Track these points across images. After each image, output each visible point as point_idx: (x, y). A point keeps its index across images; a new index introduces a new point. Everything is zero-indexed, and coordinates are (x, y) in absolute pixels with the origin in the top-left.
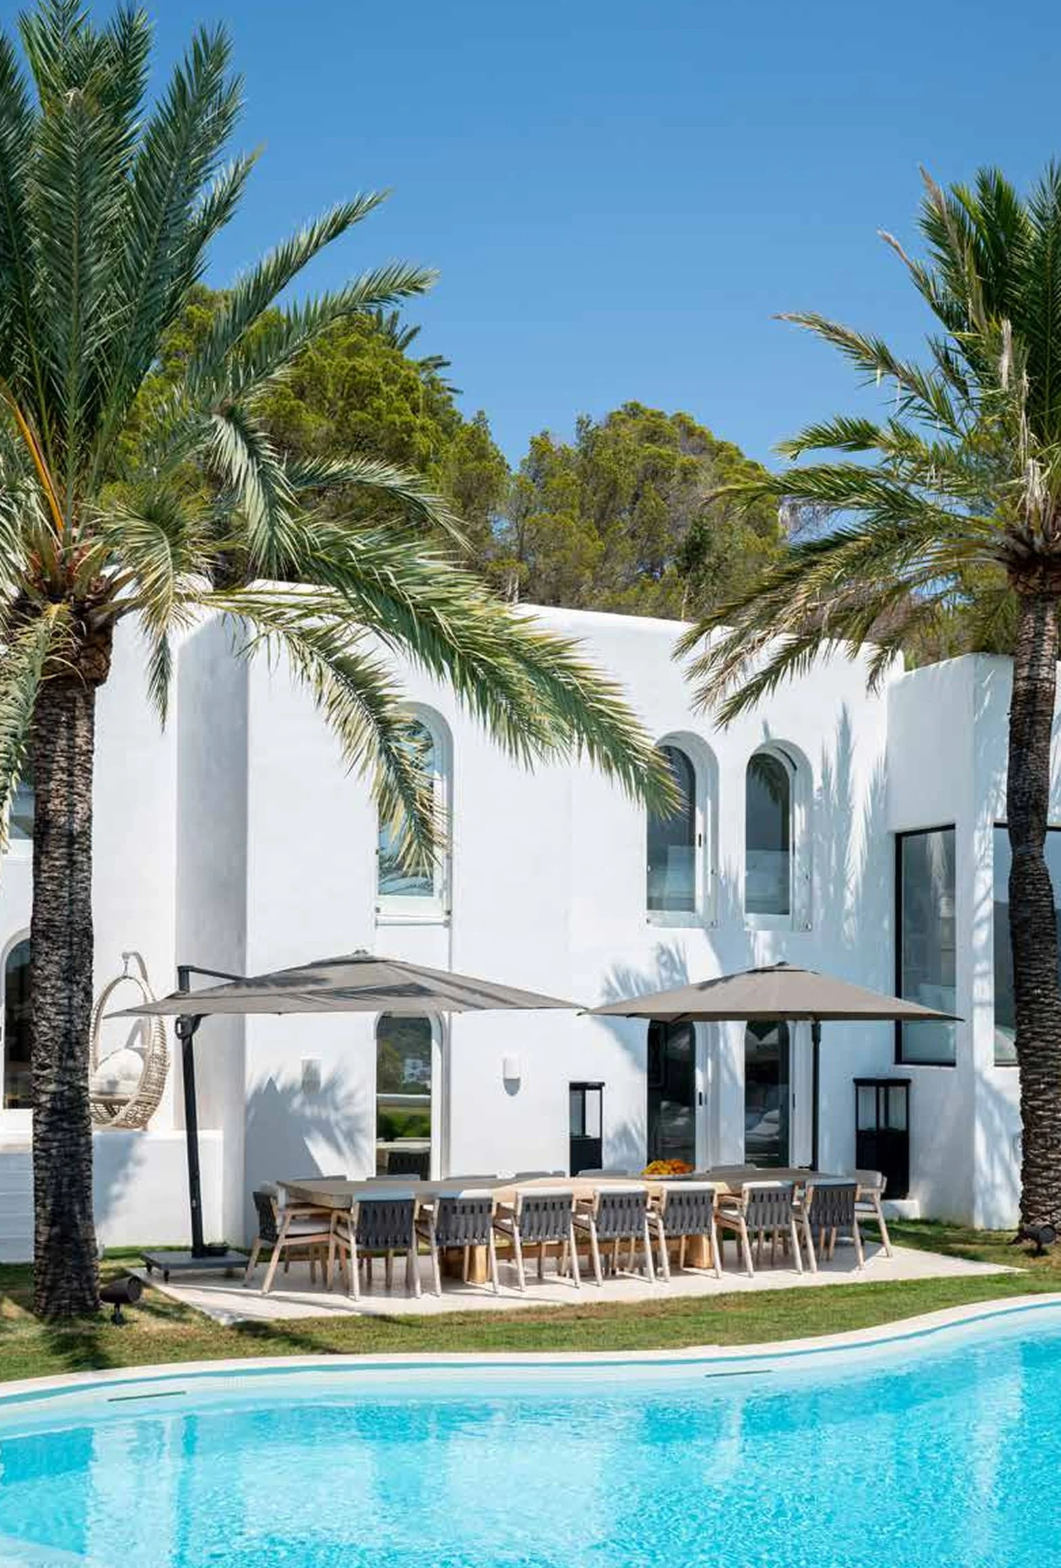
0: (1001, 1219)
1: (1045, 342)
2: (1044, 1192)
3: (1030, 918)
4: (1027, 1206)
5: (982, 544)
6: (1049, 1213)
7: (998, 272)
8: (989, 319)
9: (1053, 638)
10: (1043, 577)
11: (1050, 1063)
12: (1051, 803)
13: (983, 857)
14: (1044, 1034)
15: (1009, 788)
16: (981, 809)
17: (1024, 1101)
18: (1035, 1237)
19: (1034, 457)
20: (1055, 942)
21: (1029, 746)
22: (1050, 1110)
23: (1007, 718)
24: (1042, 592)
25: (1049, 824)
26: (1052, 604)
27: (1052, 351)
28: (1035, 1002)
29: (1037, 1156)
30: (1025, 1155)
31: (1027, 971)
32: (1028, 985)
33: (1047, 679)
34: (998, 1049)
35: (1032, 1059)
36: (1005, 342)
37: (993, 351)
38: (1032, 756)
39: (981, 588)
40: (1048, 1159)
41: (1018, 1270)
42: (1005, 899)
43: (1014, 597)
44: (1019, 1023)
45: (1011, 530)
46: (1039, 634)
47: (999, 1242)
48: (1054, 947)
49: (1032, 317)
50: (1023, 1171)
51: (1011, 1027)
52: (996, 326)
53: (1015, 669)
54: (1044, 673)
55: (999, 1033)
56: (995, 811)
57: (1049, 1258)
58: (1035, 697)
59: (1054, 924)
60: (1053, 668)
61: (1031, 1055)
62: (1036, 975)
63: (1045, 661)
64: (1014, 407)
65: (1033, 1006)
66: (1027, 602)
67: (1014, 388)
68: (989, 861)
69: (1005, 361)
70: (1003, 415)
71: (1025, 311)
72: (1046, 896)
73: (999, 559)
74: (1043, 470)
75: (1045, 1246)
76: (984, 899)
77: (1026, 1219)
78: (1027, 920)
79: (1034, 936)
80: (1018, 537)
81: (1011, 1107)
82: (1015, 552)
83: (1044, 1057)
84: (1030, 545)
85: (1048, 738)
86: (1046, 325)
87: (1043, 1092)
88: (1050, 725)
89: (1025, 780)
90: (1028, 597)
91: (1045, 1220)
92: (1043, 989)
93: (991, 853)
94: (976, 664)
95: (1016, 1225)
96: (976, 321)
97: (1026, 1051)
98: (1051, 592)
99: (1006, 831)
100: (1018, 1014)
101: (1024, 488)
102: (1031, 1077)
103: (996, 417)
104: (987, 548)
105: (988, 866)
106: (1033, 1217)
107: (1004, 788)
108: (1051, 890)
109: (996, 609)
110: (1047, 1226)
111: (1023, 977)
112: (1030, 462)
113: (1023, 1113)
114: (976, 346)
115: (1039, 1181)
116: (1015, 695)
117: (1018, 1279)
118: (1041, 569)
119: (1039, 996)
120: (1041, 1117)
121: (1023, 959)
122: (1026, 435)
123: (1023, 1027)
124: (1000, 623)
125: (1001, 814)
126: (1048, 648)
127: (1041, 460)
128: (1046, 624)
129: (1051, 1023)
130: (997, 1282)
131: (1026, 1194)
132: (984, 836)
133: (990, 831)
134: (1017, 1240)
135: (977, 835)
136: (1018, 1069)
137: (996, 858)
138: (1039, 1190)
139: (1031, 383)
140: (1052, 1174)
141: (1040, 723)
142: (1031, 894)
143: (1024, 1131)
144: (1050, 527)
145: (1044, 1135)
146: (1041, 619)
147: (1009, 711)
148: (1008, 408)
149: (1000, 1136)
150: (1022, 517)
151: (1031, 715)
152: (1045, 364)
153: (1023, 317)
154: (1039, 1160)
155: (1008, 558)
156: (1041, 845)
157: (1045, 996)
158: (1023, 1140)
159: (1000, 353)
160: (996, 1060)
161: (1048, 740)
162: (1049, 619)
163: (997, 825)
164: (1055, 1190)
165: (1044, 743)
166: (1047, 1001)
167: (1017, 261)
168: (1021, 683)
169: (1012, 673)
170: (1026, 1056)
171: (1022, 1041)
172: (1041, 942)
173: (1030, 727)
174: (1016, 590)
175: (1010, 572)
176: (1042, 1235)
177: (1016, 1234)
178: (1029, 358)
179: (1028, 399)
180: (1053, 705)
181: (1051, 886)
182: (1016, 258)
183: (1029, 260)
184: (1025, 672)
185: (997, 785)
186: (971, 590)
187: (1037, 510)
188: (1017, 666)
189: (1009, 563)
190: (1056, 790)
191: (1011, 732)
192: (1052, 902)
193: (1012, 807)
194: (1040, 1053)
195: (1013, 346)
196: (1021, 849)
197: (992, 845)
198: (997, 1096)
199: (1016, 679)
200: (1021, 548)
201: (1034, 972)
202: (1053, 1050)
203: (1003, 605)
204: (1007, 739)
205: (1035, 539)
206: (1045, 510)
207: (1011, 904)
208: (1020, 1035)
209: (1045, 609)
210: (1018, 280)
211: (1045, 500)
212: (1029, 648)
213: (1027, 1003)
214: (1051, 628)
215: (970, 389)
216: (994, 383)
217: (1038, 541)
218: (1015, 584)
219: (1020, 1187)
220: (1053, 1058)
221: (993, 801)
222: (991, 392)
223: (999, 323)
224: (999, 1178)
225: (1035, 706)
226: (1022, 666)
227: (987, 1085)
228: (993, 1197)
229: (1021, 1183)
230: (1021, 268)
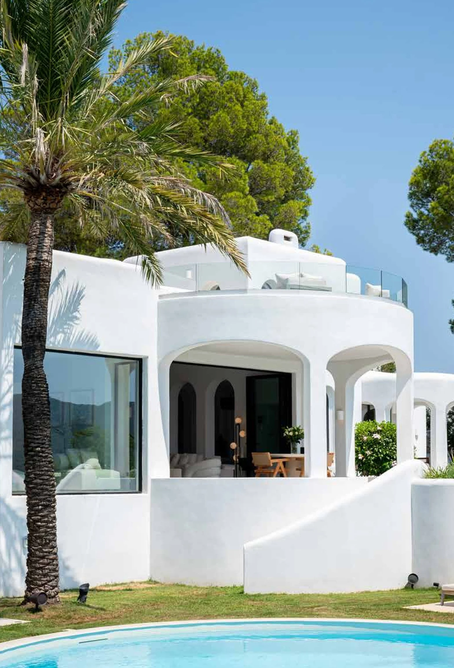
0: (15, 591)
1: (48, 61)
2: (41, 572)
3: (35, 404)
4: (30, 581)
5: (9, 176)
6: (43, 585)
7: (21, 15)
8: (15, 42)
9: (50, 236)
10: (45, 199)
11: (46, 493)
12: (48, 336)
13: (7, 366)
14: (42, 475)
15: (23, 325)
16: (6, 336)
17: (29, 516)
18: (34, 600)
19: (40, 127)
20: (49, 419)
21: (35, 299)
22: (44, 522)
23: (22, 282)
24: (43, 208)
25: (46, 348)
26: (50, 215)
27: (52, 66)
28: (37, 455)
29: (37, 550)
30: (29, 550)
31: (32, 436)
32: (33, 445)
33: (47, 260)
34: (15, 485)
35: (34, 490)
36: (24, 57)
37: (18, 62)
38: (37, 306)
39: (11, 203)
40: (43, 552)
41: (23, 622)
42: (20, 392)
43: (29, 210)
44: (27, 469)
45: (26, 169)
46: (43, 233)
47: (12, 604)
48: (48, 421)
49: (41, 45)
50: (28, 560)
51: (22, 470)
52: (19, 47)
53: (28, 253)
54: (45, 256)
55: (16, 475)
56: (15, 339)
57: (43, 613)
58: (40, 270)
59: (49, 408)
60: (50, 253)
61: (34, 488)
62: (38, 439)
63: (45, 249)
64: (29, 96)
65: (35, 458)
66: (36, 213)
67: (29, 85)
68: (11, 369)
69: (24, 69)
70: (23, 100)
71: (37, 40)
72: (44, 391)
73: (19, 186)
74: (46, 135)
75: (40, 606)
76: (8, 391)
77: (29, 589)
78: (32, 406)
79: (38, 415)
80: (31, 174)
81: (22, 520)
82: (29, 183)
83: (42, 489)
84: (38, 179)
85: (47, 296)
86: (49, 50)
87: (40, 511)
88: (48, 288)
89: (32, 320)
90: (36, 210)
91: (40, 590)
92: (42, 448)
93: (12, 364)
94: (4, 249)
95: (23, 594)
96: (7, 41)
97: (31, 486)
98: (49, 208)
99: (20, 351)
100: (26, 463)
101: (34, 145)
102: (33, 502)
103: (18, 100)
104: (12, 178)
105: (9, 372)
106: (33, 589)
107: (20, 324)
108: (47, 388)
109: (18, 215)
110: (42, 593)
111: (30, 440)
112: (38, 129)
113: (28, 524)
114: (7, 56)
115: (38, 565)
116: (28, 268)
117: (24, 627)
118: (44, 194)
119: (39, 452)
120: (39, 527)
121: (30, 429)
122: (36, 114)
123: (29, 471)
124: (20, 224)
125: (18, 341)
126: (47, 242)
127: (45, 129)
128: (47, 227)
129: (46, 469)
130: (10, 630)
131: (29, 574)
132: (8, 354)
133: (12, 350)
134: (24, 603)
135: (4, 353)
136: (26, 496)
137: (15, 367)
138: (38, 571)
139: (40, 83)
140: (46, 561)
141: (42, 286)
142: (35, 390)
143: (29, 535)
144: (50, 170)
145: (41, 538)
146: (44, 224)
147: (23, 278)
148: (26, 96)
149: (15, 538)
150: (34, 162)
151: (37, 281)
152: (48, 72)
153: (36, 44)
154: (37, 553)
155: (24, 186)
156: (42, 360)
157: (43, 452)
158: (29, 541)
159: (21, 63)
160: (13, 492)
161: (47, 297)
162: (48, 224)
163: (16, 347)
164: (47, 571)
165: (44, 299)
166: (44, 455)
167: (32, 10)
168: (31, 262)
169: (26, 256)
170: (31, 489)
171: (29, 480)
172: (40, 419)
173: (36, 288)
174: (29, 205)
175: (25, 194)
176: (39, 599)
177: (23, 599)
178: (39, 68)
179: (38, 92)
180: (50, 276)
181: (47, 385)
182: (32, 8)
183: (39, 11)
184: (34, 255)
185: (16, 323)
186: (5, 203)
187: (42, 158)
188: (29, 251)
189: (25, 188)
190: (51, 327)
191: (25, 290)
192: (48, 395)
193: (25, 337)
194: (39, 487)
195: (29, 59)
196: (30, 362)
197: (12, 359)
198: (13, 513)
199: (28, 259)
200: (32, 180)
201: (35, 437)
202: (47, 485)
203: (21, 214)
204: (23, 295)
205: (41, 176)
206: (47, 159)
207: (23, 395)
208: (27, 476)
209: (46, 218)
210: (33, 21)
211: (47, 153)
212: (36, 241)
213: (33, 456)
214: (50, 230)
215: (3, 82)
216: (18, 81)
217: (43, 177)
218: (28, 202)
219: (26, 570)
220: (47, 490)
221: (14, 332)
222: (15, 85)
223: (20, 45)
224: (14, 564)
225: (39, 276)
226: (32, 251)
227: (7, 507)
228: (9, 576)
229: (26, 567)
230: (35, 14)
